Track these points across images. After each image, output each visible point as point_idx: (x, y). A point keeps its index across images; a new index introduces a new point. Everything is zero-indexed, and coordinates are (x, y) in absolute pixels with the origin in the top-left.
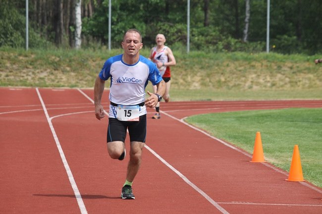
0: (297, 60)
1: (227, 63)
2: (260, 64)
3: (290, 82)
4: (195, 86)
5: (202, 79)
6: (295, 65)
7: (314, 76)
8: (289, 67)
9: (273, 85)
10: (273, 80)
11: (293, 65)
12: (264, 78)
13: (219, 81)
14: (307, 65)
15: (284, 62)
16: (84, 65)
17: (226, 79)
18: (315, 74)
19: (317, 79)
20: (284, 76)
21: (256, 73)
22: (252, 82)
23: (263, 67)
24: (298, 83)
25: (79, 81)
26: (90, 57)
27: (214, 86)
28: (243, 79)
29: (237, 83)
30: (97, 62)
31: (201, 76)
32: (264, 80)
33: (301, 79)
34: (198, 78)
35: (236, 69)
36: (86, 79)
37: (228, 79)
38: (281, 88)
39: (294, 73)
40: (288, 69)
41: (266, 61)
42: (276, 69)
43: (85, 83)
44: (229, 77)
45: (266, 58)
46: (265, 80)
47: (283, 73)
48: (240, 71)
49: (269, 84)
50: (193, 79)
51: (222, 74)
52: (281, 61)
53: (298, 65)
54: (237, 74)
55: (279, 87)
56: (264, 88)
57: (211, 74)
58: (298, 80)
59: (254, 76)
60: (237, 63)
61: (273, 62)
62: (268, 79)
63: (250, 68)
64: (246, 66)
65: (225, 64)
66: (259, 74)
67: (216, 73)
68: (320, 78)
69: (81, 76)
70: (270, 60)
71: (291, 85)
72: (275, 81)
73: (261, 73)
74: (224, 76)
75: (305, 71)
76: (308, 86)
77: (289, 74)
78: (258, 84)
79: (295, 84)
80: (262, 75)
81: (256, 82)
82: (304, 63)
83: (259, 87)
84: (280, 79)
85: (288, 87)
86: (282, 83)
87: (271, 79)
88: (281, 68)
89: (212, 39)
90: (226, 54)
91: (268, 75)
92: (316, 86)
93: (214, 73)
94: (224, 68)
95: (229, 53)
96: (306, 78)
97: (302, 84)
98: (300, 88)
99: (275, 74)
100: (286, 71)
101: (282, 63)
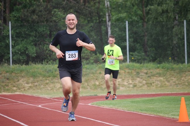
0: (150, 67)
1: (100, 71)
2: (123, 71)
3: (147, 84)
6: (149, 71)
7: (164, 79)
8: (144, 73)
9: (135, 86)
11: (148, 72)
12: (127, 81)
13: (95, 85)
14: (158, 71)
15: (141, 69)
17: (99, 83)
18: (164, 77)
19: (166, 81)
20: (142, 80)
23: (126, 73)
24: (153, 84)
27: (91, 88)
30: (3, 75)
32: (127, 83)
33: (154, 81)
39: (148, 77)
40: (145, 74)
41: (128, 69)
42: (136, 75)
44: (102, 82)
45: (128, 67)
46: (129, 83)
47: (140, 77)
49: (131, 86)
51: (97, 79)
53: (151, 71)
55: (139, 88)
57: (88, 80)
58: (152, 82)
61: (133, 70)
62: (131, 82)
66: (123, 78)
67: (92, 79)
68: (168, 80)
70: (131, 68)
71: (147, 86)
72: (136, 83)
73: (125, 78)
74: (98, 81)
75: (157, 75)
76: (160, 86)
77: (146, 78)
78: (123, 86)
79: (150, 85)
80: (126, 79)
81: (122, 84)
82: (155, 70)
83: (124, 88)
84: (139, 82)
85: (145, 87)
86: (141, 85)
87: (133, 82)
88: (139, 73)
89: (85, 56)
90: (98, 65)
91: (130, 79)
92: (166, 85)
93: (90, 79)
94: (97, 75)
95: (100, 64)
96: (158, 80)
97: (155, 85)
98: (154, 88)
99: (135, 78)
100: (143, 76)
101: (139, 70)
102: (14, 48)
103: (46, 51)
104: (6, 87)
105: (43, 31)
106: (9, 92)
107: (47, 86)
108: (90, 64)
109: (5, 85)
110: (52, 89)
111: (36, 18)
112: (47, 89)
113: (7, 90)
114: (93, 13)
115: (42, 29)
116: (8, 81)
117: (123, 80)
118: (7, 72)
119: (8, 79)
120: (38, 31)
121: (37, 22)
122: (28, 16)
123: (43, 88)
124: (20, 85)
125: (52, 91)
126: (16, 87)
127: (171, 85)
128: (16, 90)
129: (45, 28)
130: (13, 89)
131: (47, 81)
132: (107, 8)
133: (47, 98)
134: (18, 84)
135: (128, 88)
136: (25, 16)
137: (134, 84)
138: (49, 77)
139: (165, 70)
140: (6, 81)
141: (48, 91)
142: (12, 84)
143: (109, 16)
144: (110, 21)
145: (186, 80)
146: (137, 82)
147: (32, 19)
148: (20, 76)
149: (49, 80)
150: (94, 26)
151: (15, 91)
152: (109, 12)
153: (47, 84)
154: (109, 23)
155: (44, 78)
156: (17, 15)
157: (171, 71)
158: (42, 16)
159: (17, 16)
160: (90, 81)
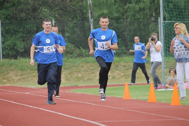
0: (128, 60)
1: (82, 64)
3: (124, 76)
5: (66, 76)
6: (127, 64)
8: (123, 66)
9: (114, 78)
10: (113, 75)
11: (125, 65)
13: (77, 77)
15: (119, 62)
17: (82, 76)
20: (120, 72)
27: (74, 80)
28: (93, 75)
29: (89, 78)
34: (63, 76)
35: (88, 68)
37: (83, 75)
38: (118, 80)
39: (126, 69)
42: (114, 68)
44: (84, 74)
47: (119, 70)
48: (91, 69)
49: (111, 78)
51: (79, 72)
52: (117, 62)
53: (129, 64)
54: (89, 72)
55: (117, 79)
57: (72, 73)
58: (130, 74)
60: (88, 64)
62: (110, 74)
63: (97, 68)
64: (95, 66)
65: (81, 65)
67: (75, 71)
71: (125, 77)
72: (115, 75)
74: (81, 73)
77: (123, 71)
79: (128, 76)
84: (118, 74)
85: (123, 78)
86: (119, 77)
87: (112, 74)
88: (118, 66)
89: (69, 50)
90: (81, 59)
91: (110, 72)
92: (142, 77)
93: (74, 72)
94: (80, 68)
95: (82, 58)
99: (114, 71)
100: (121, 68)
101: (118, 63)
102: (4, 44)
105: (31, 27)
107: (34, 78)
108: (73, 58)
111: (24, 16)
112: (33, 81)
114: (76, 11)
115: (30, 26)
120: (26, 28)
121: (24, 20)
122: (16, 14)
123: (31, 80)
124: (10, 77)
126: (6, 79)
128: (6, 82)
129: (32, 25)
130: (3, 82)
132: (90, 6)
133: (35, 88)
136: (13, 14)
137: (113, 76)
138: (36, 70)
141: (35, 83)
142: (2, 77)
143: (91, 13)
144: (92, 18)
145: (160, 72)
147: (20, 17)
148: (9, 70)
149: (36, 73)
150: (77, 23)
151: (5, 83)
152: (92, 10)
153: (34, 76)
154: (91, 20)
155: (31, 71)
156: (6, 13)
158: (29, 13)
159: (6, 14)
160: (74, 73)
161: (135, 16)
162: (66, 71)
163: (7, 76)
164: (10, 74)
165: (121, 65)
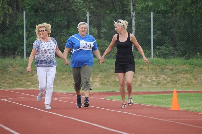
0: (176, 63)
2: (147, 67)
3: (171, 81)
4: (96, 86)
5: (101, 80)
6: (175, 68)
7: (190, 76)
8: (170, 69)
9: (159, 83)
10: (158, 79)
11: (173, 68)
12: (151, 78)
13: (115, 81)
14: (184, 67)
15: (166, 65)
16: (5, 71)
18: (191, 75)
19: (193, 78)
20: (167, 76)
21: (144, 74)
22: (141, 81)
23: (150, 69)
24: (178, 82)
25: (2, 84)
26: (9, 64)
27: (111, 85)
30: (16, 68)
31: (100, 78)
32: (150, 79)
33: (180, 78)
34: (97, 79)
36: (8, 81)
38: (164, 86)
39: (174, 74)
40: (170, 71)
41: (152, 64)
42: (160, 71)
43: (7, 85)
45: (152, 63)
46: (152, 80)
47: (165, 74)
49: (155, 83)
50: (94, 80)
53: (177, 67)
56: (151, 86)
57: (108, 76)
58: (178, 79)
59: (142, 76)
61: (157, 65)
62: (154, 79)
63: (139, 71)
66: (146, 75)
67: (112, 75)
68: (195, 77)
69: (3, 79)
70: (155, 64)
71: (172, 83)
72: (160, 81)
73: (148, 74)
75: (183, 72)
76: (186, 84)
77: (170, 75)
78: (146, 83)
79: (176, 82)
80: (149, 76)
81: (145, 82)
82: (182, 66)
83: (147, 85)
84: (163, 79)
85: (170, 84)
86: (165, 82)
87: (156, 78)
88: (164, 70)
91: (154, 76)
92: (193, 83)
93: (111, 75)
96: (184, 78)
97: (181, 83)
98: (179, 85)
99: (160, 75)
100: (168, 72)
101: (164, 66)
102: (28, 40)
103: (63, 44)
104: (19, 81)
105: (60, 21)
106: (22, 88)
107: (63, 81)
108: (110, 59)
109: (19, 79)
110: (69, 85)
111: (53, 7)
112: (63, 84)
113: (20, 85)
114: (115, 3)
115: (59, 20)
116: (21, 76)
117: (146, 76)
118: (20, 66)
119: (21, 73)
120: (55, 21)
121: (53, 11)
122: (43, 4)
123: (60, 84)
124: (35, 80)
125: (68, 87)
126: (30, 82)
127: (198, 83)
128: (30, 85)
129: (62, 17)
130: (26, 84)
131: (64, 77)
133: (63, 93)
134: (32, 79)
135: (151, 85)
136: (40, 5)
137: (158, 81)
138: (66, 72)
139: (192, 66)
140: (19, 75)
141: (64, 87)
142: (26, 79)
143: (133, 5)
144: (134, 12)
146: (161, 79)
147: (48, 8)
148: (34, 71)
149: (65, 75)
150: (116, 16)
151: (29, 87)
152: (134, 1)
153: (63, 79)
154: (133, 14)
155: (60, 72)
156: (31, 3)
157: (199, 68)
158: (59, 4)
159: (31, 5)
160: (111, 77)
161: (186, 10)
162: (101, 74)
163: (31, 78)
164: (34, 76)
165: (168, 68)
